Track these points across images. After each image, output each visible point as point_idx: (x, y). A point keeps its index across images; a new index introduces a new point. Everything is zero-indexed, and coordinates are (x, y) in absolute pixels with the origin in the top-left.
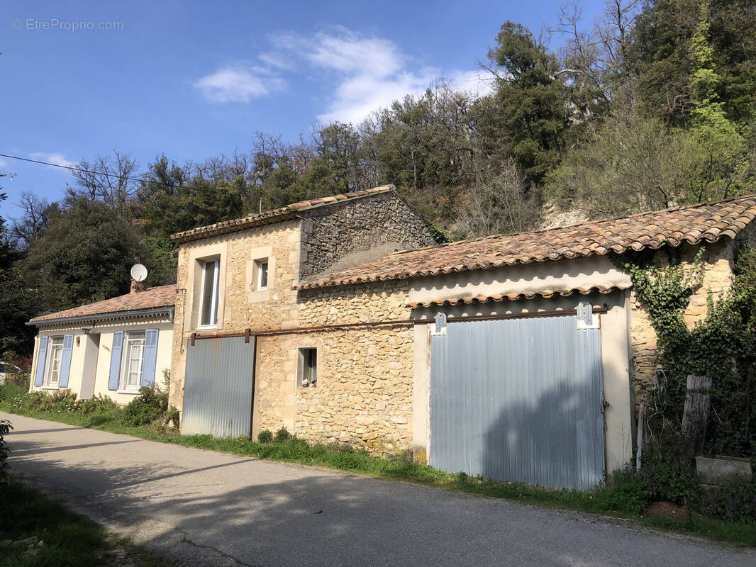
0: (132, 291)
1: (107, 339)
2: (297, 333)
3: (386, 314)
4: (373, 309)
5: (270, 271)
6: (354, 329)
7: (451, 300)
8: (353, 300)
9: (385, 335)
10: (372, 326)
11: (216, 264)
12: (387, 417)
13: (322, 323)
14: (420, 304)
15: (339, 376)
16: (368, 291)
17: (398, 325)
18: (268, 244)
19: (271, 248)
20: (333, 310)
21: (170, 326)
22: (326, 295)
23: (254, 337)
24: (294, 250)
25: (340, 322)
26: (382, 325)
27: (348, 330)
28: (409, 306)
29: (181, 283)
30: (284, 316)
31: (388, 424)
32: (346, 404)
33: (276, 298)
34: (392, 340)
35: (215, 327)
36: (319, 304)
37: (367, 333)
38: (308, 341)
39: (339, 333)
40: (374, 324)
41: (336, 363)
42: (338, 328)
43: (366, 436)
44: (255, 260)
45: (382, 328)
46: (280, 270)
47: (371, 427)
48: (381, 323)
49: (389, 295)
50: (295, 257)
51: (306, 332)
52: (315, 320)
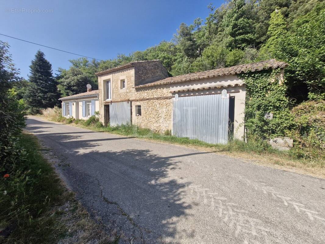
0: (88, 91)
1: (81, 104)
2: (135, 101)
3: (163, 95)
4: (158, 94)
5: (126, 83)
6: (152, 100)
7: (185, 90)
8: (152, 91)
9: (162, 101)
10: (158, 99)
11: (109, 81)
12: (163, 124)
13: (142, 98)
14: (174, 91)
15: (148, 113)
16: (157, 88)
17: (167, 98)
18: (125, 75)
19: (125, 76)
20: (146, 94)
21: (98, 100)
22: (143, 90)
23: (130, 102)
24: (133, 76)
25: (148, 98)
26: (161, 98)
27: (150, 100)
28: (171, 92)
29: (99, 87)
30: (131, 96)
31: (163, 126)
32: (150, 121)
33: (128, 91)
34: (165, 102)
35: (111, 100)
36: (141, 92)
37: (156, 101)
38: (138, 103)
39: (148, 101)
40: (158, 98)
41: (147, 109)
42: (147, 99)
43: (156, 129)
44: (121, 80)
45: (161, 99)
46: (129, 83)
47: (158, 127)
48: (161, 97)
49: (163, 89)
50: (133, 79)
51: (138, 101)
52: (140, 97)
